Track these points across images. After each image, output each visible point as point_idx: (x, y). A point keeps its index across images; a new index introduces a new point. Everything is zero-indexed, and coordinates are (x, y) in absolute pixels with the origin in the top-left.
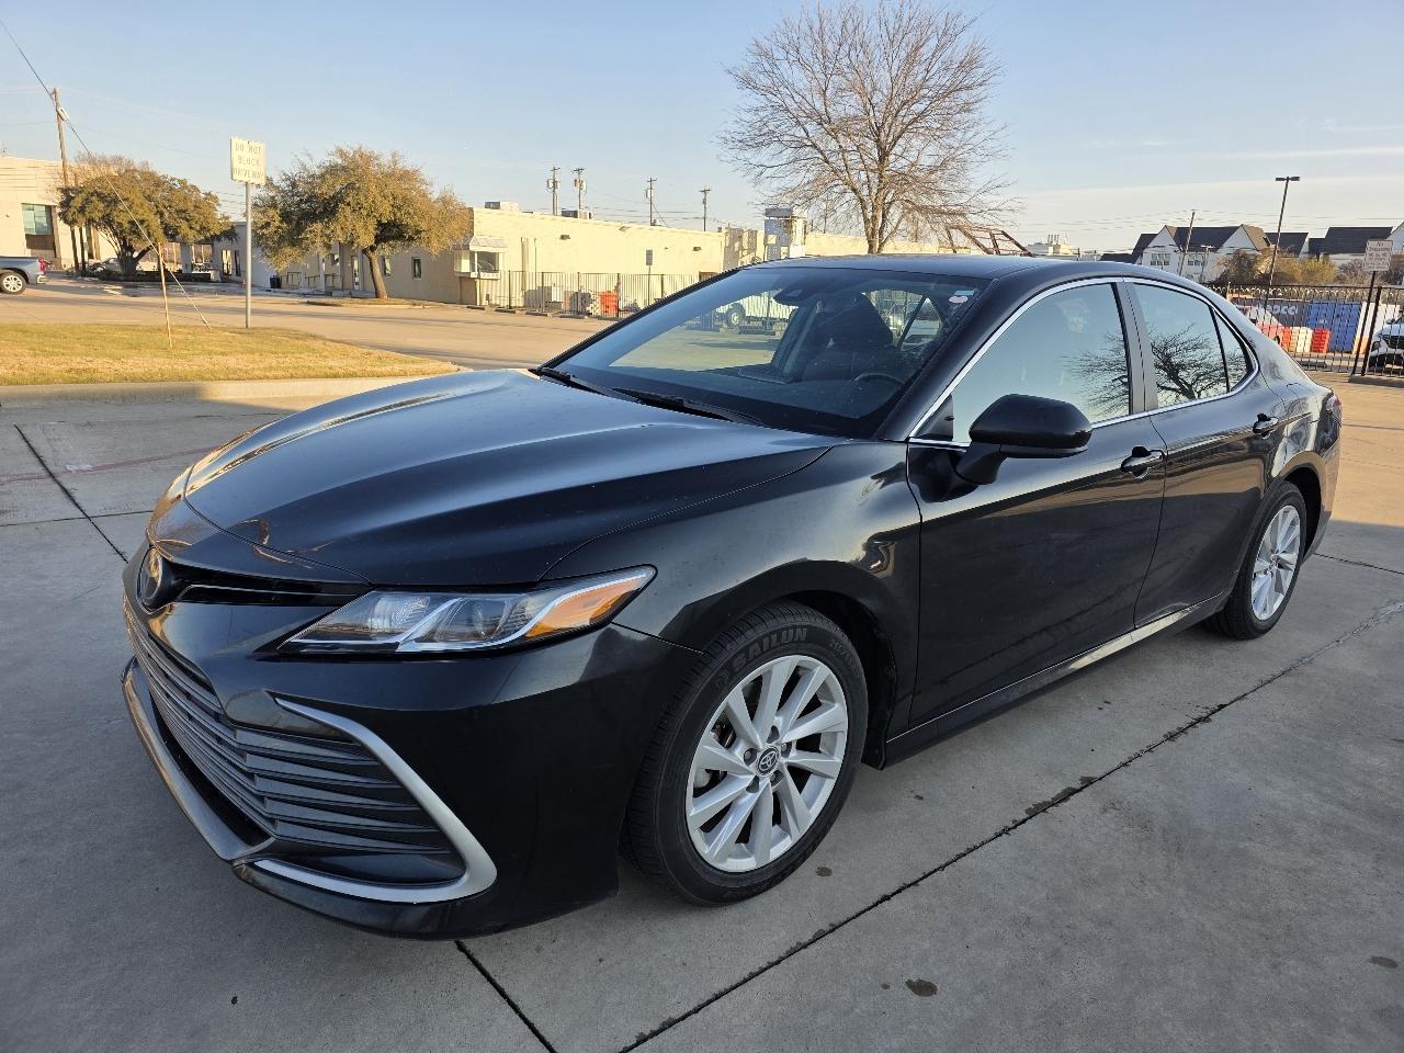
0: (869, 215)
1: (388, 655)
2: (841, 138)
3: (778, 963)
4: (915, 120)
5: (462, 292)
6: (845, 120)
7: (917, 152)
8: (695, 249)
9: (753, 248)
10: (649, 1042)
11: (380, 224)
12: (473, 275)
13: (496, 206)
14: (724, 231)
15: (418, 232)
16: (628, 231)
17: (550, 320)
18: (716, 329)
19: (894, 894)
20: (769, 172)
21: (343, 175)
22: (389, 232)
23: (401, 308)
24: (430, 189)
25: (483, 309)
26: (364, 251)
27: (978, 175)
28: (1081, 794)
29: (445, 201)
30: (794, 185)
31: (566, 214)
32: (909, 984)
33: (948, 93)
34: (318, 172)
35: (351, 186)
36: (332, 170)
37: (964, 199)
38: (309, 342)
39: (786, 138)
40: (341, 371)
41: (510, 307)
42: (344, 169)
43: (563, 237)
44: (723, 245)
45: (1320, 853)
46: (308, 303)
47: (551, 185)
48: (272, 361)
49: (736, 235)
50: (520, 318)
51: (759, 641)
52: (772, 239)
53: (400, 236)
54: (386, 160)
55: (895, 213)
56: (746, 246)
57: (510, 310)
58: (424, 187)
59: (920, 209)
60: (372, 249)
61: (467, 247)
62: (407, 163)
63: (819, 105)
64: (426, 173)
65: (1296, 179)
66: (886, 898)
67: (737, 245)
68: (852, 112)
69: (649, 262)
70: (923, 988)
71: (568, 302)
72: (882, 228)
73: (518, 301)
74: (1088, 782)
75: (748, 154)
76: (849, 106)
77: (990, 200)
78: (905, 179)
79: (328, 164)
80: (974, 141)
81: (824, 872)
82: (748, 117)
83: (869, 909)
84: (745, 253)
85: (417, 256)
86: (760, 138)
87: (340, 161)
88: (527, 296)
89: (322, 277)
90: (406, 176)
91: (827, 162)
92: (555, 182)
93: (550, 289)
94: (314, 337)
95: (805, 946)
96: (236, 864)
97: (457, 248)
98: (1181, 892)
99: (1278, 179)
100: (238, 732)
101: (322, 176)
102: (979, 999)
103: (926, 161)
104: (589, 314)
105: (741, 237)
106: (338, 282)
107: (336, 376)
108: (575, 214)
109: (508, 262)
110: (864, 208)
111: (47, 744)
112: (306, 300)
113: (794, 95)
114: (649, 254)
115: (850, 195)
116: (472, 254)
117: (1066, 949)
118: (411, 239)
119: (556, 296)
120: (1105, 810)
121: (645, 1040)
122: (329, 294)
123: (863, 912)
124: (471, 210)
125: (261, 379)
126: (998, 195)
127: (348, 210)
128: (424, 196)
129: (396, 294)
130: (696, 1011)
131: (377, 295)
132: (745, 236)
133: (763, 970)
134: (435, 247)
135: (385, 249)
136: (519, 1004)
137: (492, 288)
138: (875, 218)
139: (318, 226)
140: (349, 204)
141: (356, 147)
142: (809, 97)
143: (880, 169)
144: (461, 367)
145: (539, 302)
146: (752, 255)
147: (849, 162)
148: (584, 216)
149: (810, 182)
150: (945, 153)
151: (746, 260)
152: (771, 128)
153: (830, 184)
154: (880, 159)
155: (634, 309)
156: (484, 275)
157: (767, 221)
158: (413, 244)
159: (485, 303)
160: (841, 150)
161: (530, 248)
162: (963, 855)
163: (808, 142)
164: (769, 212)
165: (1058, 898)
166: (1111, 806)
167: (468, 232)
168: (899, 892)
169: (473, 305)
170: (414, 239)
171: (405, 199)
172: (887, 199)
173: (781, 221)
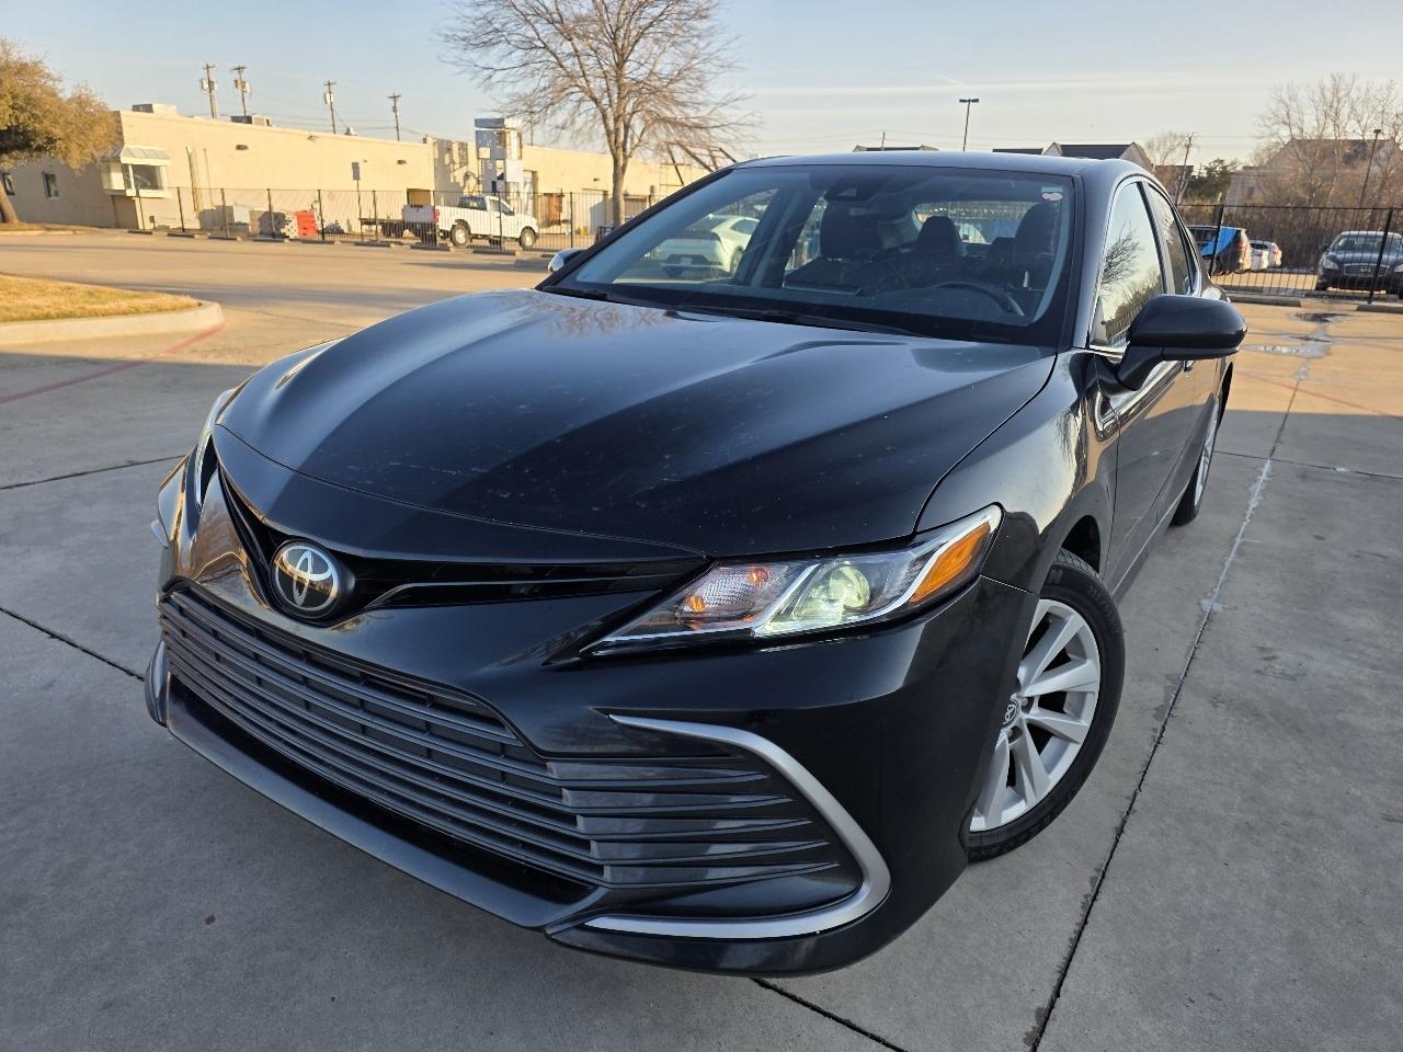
0: (612, 127)
2: (575, 40)
3: (1085, 922)
4: (651, 25)
5: (117, 214)
6: (579, 19)
7: (650, 59)
8: (400, 162)
9: (464, 162)
10: (1043, 1042)
12: (131, 192)
13: (148, 108)
14: (430, 140)
15: (51, 141)
16: (317, 140)
17: (241, 246)
18: (445, 248)
19: (1122, 825)
20: (498, 76)
23: (34, 234)
24: (59, 86)
25: (150, 233)
27: (717, 89)
28: (1182, 693)
29: (81, 102)
30: (528, 91)
31: (235, 119)
37: (704, 112)
39: (515, 38)
40: (53, 312)
41: (184, 230)
43: (239, 147)
44: (432, 157)
47: (206, 86)
49: (444, 147)
50: (201, 243)
52: (486, 153)
53: (25, 146)
55: (637, 124)
57: (185, 233)
58: (50, 83)
59: (665, 120)
61: (117, 159)
62: (24, 53)
64: (51, 66)
65: (976, 101)
66: (1120, 831)
67: (447, 157)
68: (584, 12)
69: (356, 177)
71: (258, 223)
72: (625, 142)
73: (193, 224)
74: (1179, 681)
75: (473, 55)
77: (730, 114)
78: (648, 90)
80: (708, 50)
82: (468, 12)
84: (457, 166)
85: (49, 171)
86: (485, 37)
88: (202, 216)
90: (23, 69)
91: (562, 66)
92: (210, 83)
93: (231, 208)
95: (1094, 899)
97: (104, 160)
99: (961, 101)
103: (665, 66)
104: (285, 236)
105: (449, 150)
107: (47, 317)
108: (248, 120)
109: (173, 175)
110: (605, 118)
114: (355, 166)
115: (589, 105)
116: (125, 168)
117: (1301, 847)
118: (40, 149)
119: (240, 216)
120: (1215, 706)
121: (1038, 1041)
124: (117, 114)
126: (737, 108)
128: (54, 95)
129: (29, 219)
131: (4, 219)
132: (455, 148)
134: (76, 160)
137: (151, 207)
138: (617, 130)
143: (619, 77)
144: (203, 302)
145: (219, 225)
146: (464, 170)
147: (586, 68)
148: (260, 122)
149: (545, 89)
150: (682, 62)
151: (458, 175)
152: (497, 26)
153: (567, 91)
154: (617, 65)
155: (336, 230)
156: (143, 193)
157: (477, 132)
158: (45, 156)
159: (149, 226)
160: (576, 54)
161: (199, 160)
162: (1145, 772)
163: (539, 44)
164: (479, 123)
165: (1253, 798)
166: (1215, 700)
167: (118, 140)
168: (1124, 822)
169: (134, 229)
170: (45, 149)
171: (28, 99)
172: (629, 109)
173: (493, 132)
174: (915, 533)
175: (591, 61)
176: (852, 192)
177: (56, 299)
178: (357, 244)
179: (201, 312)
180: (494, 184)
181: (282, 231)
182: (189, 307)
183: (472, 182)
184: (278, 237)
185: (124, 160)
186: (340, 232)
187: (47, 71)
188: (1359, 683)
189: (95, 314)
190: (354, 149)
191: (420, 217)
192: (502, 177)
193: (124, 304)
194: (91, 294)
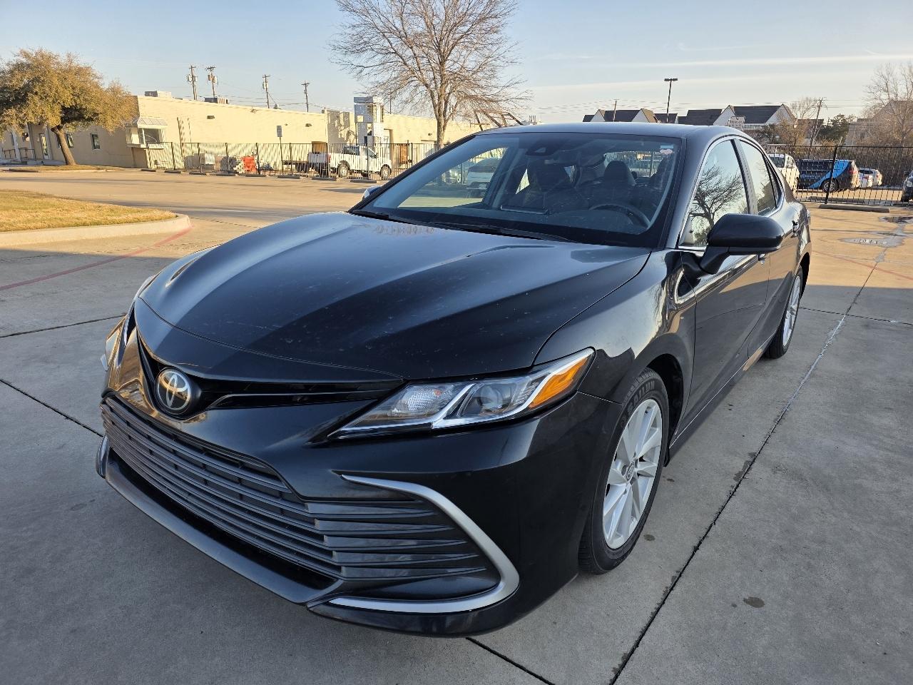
0: (437, 102)
1: (426, 433)
2: (415, 48)
3: (664, 603)
4: (462, 37)
5: (136, 159)
6: (417, 35)
7: (463, 59)
8: (307, 125)
9: (347, 124)
10: (623, 673)
11: (63, 108)
12: (143, 146)
13: (155, 94)
14: (326, 112)
15: (96, 114)
16: (257, 112)
17: (209, 178)
18: (334, 179)
19: (699, 545)
20: (366, 71)
21: (29, 71)
22: (72, 114)
23: (88, 172)
24: (101, 82)
25: (154, 171)
26: (53, 130)
27: (505, 75)
28: (755, 464)
29: (115, 91)
30: (385, 80)
31: (207, 100)
32: (745, 600)
33: (482, 19)
34: (7, 68)
35: (37, 79)
36: (19, 67)
37: (495, 91)
38: (45, 200)
39: (377, 47)
40: (88, 221)
41: (175, 169)
42: (28, 66)
43: (209, 117)
44: (327, 122)
45: (897, 480)
46: (11, 170)
47: (191, 79)
48: (25, 215)
49: (334, 115)
50: (186, 177)
51: (637, 393)
52: (360, 119)
53: (80, 117)
54: (63, 59)
55: (453, 100)
56: (342, 123)
57: (176, 171)
58: (96, 80)
59: (471, 97)
60: (59, 127)
61: (136, 125)
62: (81, 62)
63: (398, 24)
64: (97, 69)
65: (676, 80)
66: (696, 549)
67: (336, 122)
68: (420, 30)
69: (280, 135)
70: (755, 602)
71: (219, 164)
72: (445, 111)
73: (180, 164)
74: (754, 457)
75: (351, 58)
76: (419, 26)
77: (512, 92)
78: (459, 77)
79: (15, 63)
80: (499, 52)
81: (650, 538)
82: (348, 31)
83: (692, 557)
84: (342, 128)
85: (94, 133)
86: (359, 47)
87: (24, 60)
88: (186, 160)
89: (17, 151)
90: (79, 71)
91: (406, 65)
92: (193, 77)
93: (203, 155)
94: (46, 196)
95: (672, 589)
96: (309, 606)
97: (129, 126)
98: (845, 514)
99: (666, 80)
100: (309, 505)
101: (11, 72)
102: (789, 602)
103: (470, 64)
104: (236, 172)
105: (338, 117)
106: (31, 154)
107: (84, 225)
108: (215, 100)
109: (169, 135)
110: (432, 97)
111: (29, 534)
112: (8, 168)
113: (381, 16)
114: (279, 129)
115: (422, 88)
116: (140, 131)
117: (812, 562)
118: (90, 119)
119: (210, 160)
120: (775, 473)
121: (620, 672)
122: (24, 163)
123: (690, 560)
124: (136, 97)
125: (24, 229)
126: (516, 88)
127: (36, 98)
128: (97, 86)
129: (82, 162)
130: (637, 645)
131: (67, 163)
132: (341, 116)
133: (658, 610)
134: (111, 126)
135: (69, 129)
136: (524, 665)
137: (156, 155)
138: (440, 104)
139: (12, 111)
140: (36, 93)
141: (37, 49)
142: (391, 19)
143: (442, 70)
144: (178, 214)
145: (196, 165)
146: (347, 129)
147: (421, 65)
148: (222, 102)
149: (395, 78)
150: (482, 60)
151: (343, 133)
152: (365, 39)
153: (409, 80)
154: (440, 63)
155: (268, 168)
156: (151, 146)
157: (355, 106)
158: (92, 124)
159: (154, 167)
160: (415, 56)
161: (185, 125)
162: (720, 513)
163: (392, 50)
164: (356, 100)
165: (787, 531)
166: (776, 469)
167: (136, 113)
168: (700, 543)
169: (145, 168)
170: (92, 120)
171: (82, 90)
172: (448, 91)
173: (365, 105)
174: (533, 366)
175: (425, 61)
176: (542, 150)
177: (90, 213)
178: (279, 177)
179: (177, 221)
180: (366, 138)
181: (235, 169)
182: (170, 218)
183: (352, 137)
184: (231, 173)
185: (140, 125)
186: (271, 170)
187: (94, 73)
188: (874, 460)
189: (113, 223)
190: (279, 117)
191: (319, 160)
192: (370, 134)
193: (131, 216)
194: (112, 210)
